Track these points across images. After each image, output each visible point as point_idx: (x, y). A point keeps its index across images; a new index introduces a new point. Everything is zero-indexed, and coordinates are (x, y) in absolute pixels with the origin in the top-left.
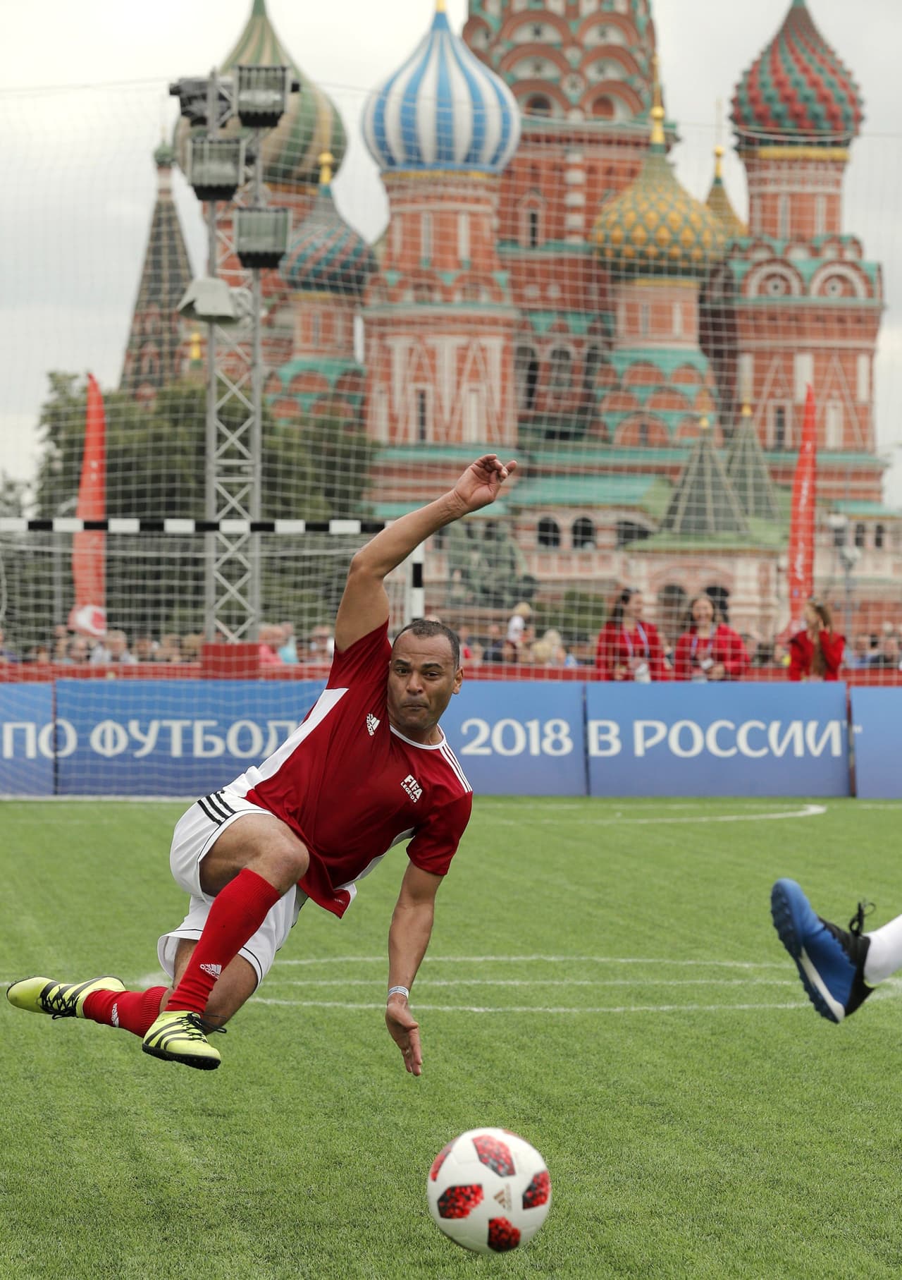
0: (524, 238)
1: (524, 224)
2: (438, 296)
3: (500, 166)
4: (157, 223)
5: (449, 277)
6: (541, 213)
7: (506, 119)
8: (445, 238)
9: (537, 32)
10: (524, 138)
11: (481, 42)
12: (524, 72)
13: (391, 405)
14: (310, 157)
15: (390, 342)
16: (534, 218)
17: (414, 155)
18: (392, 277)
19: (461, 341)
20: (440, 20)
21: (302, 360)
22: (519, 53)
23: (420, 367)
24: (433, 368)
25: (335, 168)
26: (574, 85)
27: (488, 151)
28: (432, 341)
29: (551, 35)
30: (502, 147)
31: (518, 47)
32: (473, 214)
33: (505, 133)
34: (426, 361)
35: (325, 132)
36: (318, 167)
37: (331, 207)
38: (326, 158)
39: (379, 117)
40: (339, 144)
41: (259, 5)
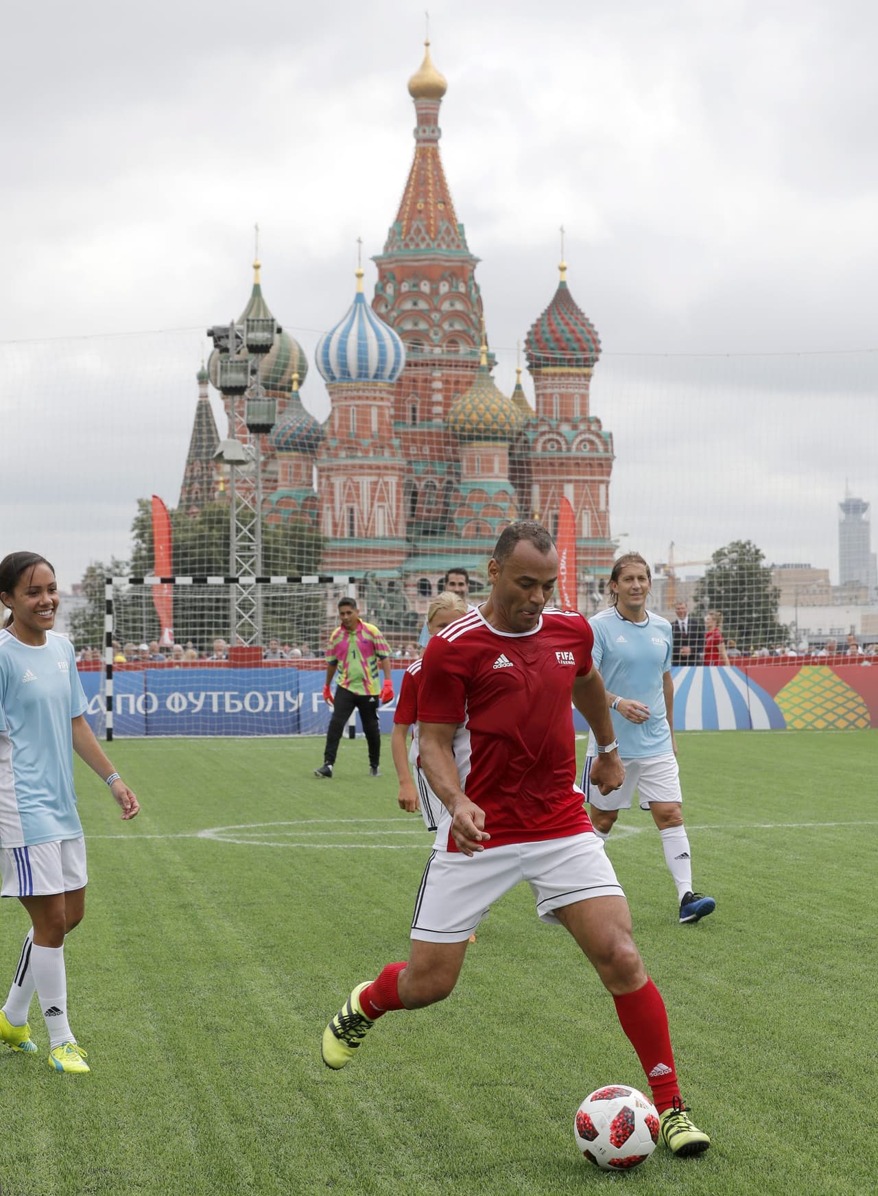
0: (409, 420)
1: (409, 413)
2: (360, 454)
3: (394, 380)
4: (199, 416)
5: (366, 442)
6: (418, 407)
7: (398, 355)
8: (365, 421)
9: (415, 304)
10: (409, 364)
11: (382, 310)
12: (408, 326)
13: (333, 517)
14: (286, 377)
15: (333, 480)
16: (414, 410)
17: (345, 373)
18: (332, 443)
19: (374, 479)
20: (359, 297)
21: (282, 490)
22: (404, 315)
23: (350, 494)
24: (358, 495)
25: (300, 383)
26: (436, 334)
27: (388, 372)
28: (357, 479)
29: (423, 305)
30: (394, 370)
31: (404, 312)
32: (380, 407)
33: (397, 362)
34: (354, 491)
35: (295, 362)
36: (291, 382)
37: (300, 406)
38: (295, 376)
39: (326, 354)
40: (303, 370)
41: (257, 290)
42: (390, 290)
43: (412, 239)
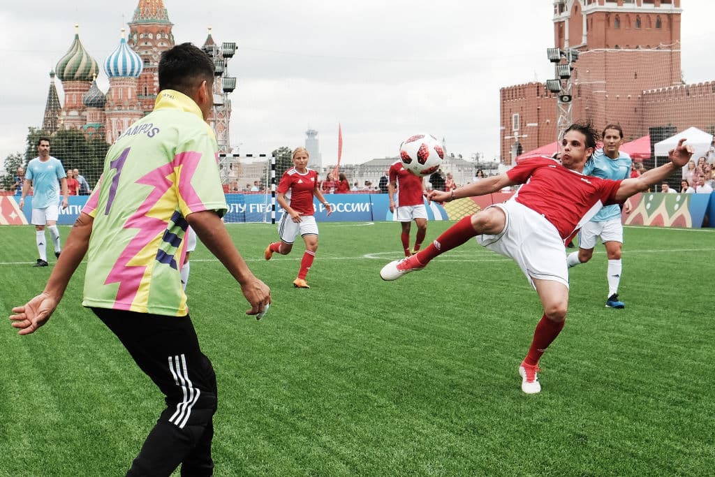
0: (144, 93)
1: (144, 91)
2: (123, 108)
3: (138, 76)
4: (51, 91)
5: (127, 103)
6: (148, 87)
7: (140, 66)
8: (125, 94)
9: (146, 43)
10: (144, 69)
11: (132, 46)
12: (143, 53)
13: (112, 136)
14: (90, 75)
15: (111, 119)
16: (146, 88)
17: (117, 73)
18: (112, 104)
19: (130, 119)
20: (123, 40)
21: (89, 123)
22: (141, 48)
23: (119, 126)
24: (123, 126)
25: (96, 77)
26: (155, 56)
27: (135, 74)
28: (121, 119)
29: (149, 44)
30: (138, 72)
31: (141, 47)
32: (132, 88)
33: (139, 69)
34: (120, 124)
35: (93, 68)
36: (92, 77)
37: (96, 87)
38: (94, 74)
39: (109, 67)
40: (97, 71)
41: (77, 37)
42: (135, 37)
43: (145, 15)
